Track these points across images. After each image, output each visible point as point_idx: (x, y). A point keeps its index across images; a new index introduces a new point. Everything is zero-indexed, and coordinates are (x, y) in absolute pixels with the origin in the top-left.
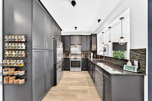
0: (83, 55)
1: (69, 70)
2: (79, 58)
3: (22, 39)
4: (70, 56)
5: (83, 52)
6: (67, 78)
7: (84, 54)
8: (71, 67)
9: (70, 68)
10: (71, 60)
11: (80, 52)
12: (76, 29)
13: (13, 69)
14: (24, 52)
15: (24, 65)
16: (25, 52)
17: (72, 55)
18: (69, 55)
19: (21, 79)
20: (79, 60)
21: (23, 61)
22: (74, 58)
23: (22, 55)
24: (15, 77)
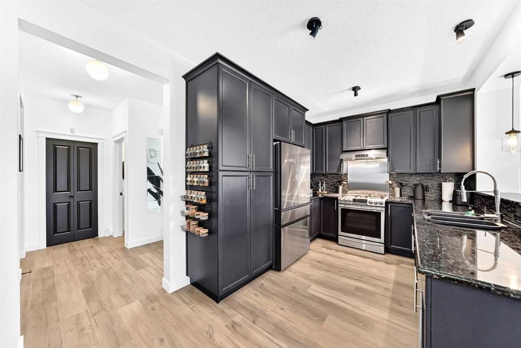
0: (397, 190)
1: (335, 240)
2: (376, 201)
3: (204, 152)
4: (344, 192)
5: (398, 178)
6: (319, 262)
7: (401, 185)
8: (342, 231)
9: (340, 233)
10: (341, 206)
11: (385, 179)
12: (356, 95)
13: (194, 207)
14: (206, 176)
15: (207, 201)
16: (209, 177)
17: (350, 189)
18: (341, 188)
19: (204, 228)
20: (374, 209)
21: (206, 194)
22: (354, 200)
23: (204, 182)
24: (197, 222)
